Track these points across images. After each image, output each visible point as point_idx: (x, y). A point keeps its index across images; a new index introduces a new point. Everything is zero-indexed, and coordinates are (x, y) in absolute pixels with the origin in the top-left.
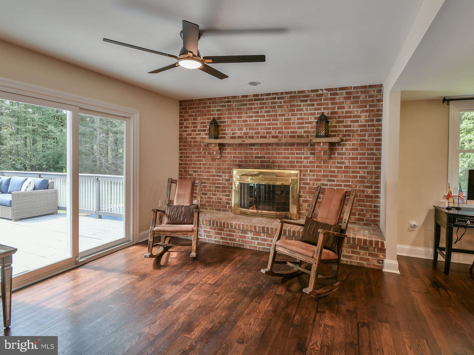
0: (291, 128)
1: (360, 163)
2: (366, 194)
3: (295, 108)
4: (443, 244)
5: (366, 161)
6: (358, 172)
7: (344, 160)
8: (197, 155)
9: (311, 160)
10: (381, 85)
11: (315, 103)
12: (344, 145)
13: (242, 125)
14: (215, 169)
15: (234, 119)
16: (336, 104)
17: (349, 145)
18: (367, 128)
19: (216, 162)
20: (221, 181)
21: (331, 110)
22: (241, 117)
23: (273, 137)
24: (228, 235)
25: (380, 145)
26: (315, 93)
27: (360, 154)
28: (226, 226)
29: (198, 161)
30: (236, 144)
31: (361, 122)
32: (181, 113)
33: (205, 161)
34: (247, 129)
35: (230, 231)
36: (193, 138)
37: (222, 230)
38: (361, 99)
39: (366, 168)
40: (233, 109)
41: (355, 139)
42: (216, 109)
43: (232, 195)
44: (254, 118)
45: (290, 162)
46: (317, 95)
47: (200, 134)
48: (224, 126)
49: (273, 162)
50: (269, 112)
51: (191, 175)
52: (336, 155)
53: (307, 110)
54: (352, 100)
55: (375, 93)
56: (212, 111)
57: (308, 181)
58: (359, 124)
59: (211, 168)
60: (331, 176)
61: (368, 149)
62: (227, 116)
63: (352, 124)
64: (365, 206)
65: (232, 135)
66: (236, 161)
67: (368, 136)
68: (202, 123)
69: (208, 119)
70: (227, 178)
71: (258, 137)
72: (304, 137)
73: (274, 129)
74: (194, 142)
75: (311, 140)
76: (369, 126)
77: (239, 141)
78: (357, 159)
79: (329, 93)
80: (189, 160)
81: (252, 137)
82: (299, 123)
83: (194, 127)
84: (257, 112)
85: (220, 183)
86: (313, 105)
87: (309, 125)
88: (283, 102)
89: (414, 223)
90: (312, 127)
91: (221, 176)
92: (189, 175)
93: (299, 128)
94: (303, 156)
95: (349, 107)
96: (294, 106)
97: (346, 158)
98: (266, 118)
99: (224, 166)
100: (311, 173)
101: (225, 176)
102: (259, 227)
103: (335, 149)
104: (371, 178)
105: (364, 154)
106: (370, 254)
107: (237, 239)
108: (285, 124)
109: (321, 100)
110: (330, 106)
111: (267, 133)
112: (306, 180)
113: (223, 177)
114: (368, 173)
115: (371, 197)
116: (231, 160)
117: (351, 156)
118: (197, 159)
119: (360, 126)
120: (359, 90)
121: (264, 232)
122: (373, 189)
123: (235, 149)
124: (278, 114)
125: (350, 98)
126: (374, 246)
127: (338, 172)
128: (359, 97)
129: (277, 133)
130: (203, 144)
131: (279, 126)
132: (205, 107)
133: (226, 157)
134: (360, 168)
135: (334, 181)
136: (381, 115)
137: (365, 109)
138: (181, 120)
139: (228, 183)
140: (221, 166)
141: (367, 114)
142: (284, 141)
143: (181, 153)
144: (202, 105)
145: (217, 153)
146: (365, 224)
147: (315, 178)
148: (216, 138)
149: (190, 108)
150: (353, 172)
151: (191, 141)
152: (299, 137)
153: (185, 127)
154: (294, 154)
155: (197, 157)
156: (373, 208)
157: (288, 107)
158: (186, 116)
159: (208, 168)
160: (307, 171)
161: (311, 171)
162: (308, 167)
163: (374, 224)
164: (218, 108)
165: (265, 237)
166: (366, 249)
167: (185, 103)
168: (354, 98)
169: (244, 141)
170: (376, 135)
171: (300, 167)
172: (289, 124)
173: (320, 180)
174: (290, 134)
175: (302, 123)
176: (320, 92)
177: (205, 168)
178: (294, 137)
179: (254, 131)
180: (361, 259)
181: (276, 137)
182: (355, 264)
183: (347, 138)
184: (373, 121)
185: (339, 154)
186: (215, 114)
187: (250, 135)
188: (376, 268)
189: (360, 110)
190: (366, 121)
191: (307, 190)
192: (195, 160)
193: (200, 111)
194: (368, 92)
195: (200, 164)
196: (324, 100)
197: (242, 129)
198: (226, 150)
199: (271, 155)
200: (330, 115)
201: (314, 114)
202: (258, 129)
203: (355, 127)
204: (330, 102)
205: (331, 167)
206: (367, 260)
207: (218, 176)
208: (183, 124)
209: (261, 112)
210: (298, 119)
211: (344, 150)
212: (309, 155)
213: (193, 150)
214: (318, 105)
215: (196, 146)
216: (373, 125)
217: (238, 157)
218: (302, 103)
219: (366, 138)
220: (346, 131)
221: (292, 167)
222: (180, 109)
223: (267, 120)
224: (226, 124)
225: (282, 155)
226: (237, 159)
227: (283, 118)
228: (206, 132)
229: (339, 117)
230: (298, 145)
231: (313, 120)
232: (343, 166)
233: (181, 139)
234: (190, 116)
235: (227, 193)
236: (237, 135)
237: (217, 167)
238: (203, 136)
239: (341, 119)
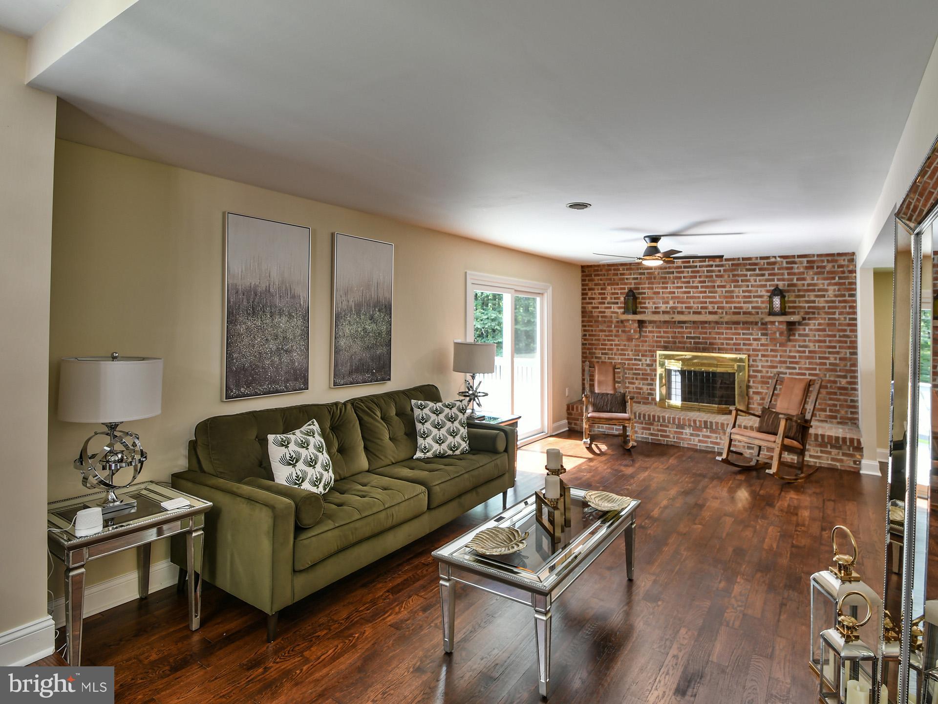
0: (734, 302)
1: (829, 347)
2: (838, 385)
3: (740, 279)
5: (838, 345)
6: (827, 358)
7: (807, 343)
8: (607, 333)
9: (763, 342)
10: (853, 254)
11: (767, 273)
12: (808, 325)
13: (668, 297)
14: (632, 351)
15: (657, 290)
16: (794, 274)
17: (813, 324)
18: (837, 304)
19: (633, 343)
20: (640, 367)
21: (788, 281)
22: (667, 288)
23: (710, 313)
24: (659, 430)
25: (856, 325)
26: (765, 261)
27: (829, 336)
28: (656, 419)
29: (609, 340)
30: (660, 321)
31: (828, 297)
32: (583, 280)
33: (619, 341)
34: (674, 303)
35: (662, 425)
36: (600, 312)
37: (652, 424)
38: (828, 269)
39: (838, 353)
40: (655, 278)
41: (821, 318)
42: (632, 276)
43: (655, 384)
44: (684, 290)
45: (734, 344)
46: (768, 264)
47: (610, 308)
48: (643, 298)
49: (711, 344)
50: (705, 282)
51: (600, 358)
52: (797, 337)
53: (755, 281)
54: (815, 270)
55: (846, 263)
56: (627, 279)
57: (760, 368)
58: (826, 299)
59: (627, 350)
60: (791, 363)
61: (839, 331)
62: (647, 286)
63: (817, 299)
64: (838, 400)
65: (654, 310)
66: (660, 342)
67: (839, 315)
68: (613, 294)
69: (621, 289)
70: (648, 362)
71: (689, 313)
72: (752, 314)
73: (711, 303)
74: (602, 317)
75: (762, 319)
76: (840, 302)
77: (667, 318)
78: (825, 341)
79: (785, 261)
80: (596, 340)
81: (682, 313)
82: (745, 297)
83: (602, 298)
84: (689, 282)
85: (639, 369)
86: (763, 275)
87: (759, 300)
88: (722, 271)
90: (762, 302)
91: (640, 360)
92: (596, 358)
93: (745, 302)
94: (751, 337)
95: (812, 278)
96: (738, 275)
97: (809, 341)
98: (700, 289)
99: (645, 348)
100: (763, 359)
101: (646, 360)
102: (700, 421)
103: (795, 330)
104: (846, 366)
105: (835, 336)
106: (844, 455)
107: (672, 436)
108: (726, 297)
109: (774, 269)
110: (786, 276)
111: (702, 308)
112: (757, 366)
113: (644, 362)
114: (841, 359)
115: (845, 389)
116: (653, 341)
117: (817, 338)
118: (606, 338)
119: (827, 302)
120: (825, 259)
121: (706, 427)
122: (849, 380)
123: (658, 327)
124: (716, 285)
125: (812, 268)
126: (849, 444)
127: (800, 357)
128: (824, 267)
129: (716, 307)
130: (614, 320)
131: (718, 299)
132: (617, 274)
133: (647, 336)
134: (830, 353)
135: (795, 368)
136: (855, 290)
137: (833, 281)
138: (583, 290)
139: (650, 369)
140: (641, 348)
141: (836, 287)
142: (727, 318)
143: (585, 331)
144: (613, 272)
145: (635, 331)
146: (839, 423)
147: (769, 364)
148: (635, 313)
149: (595, 275)
150: (820, 358)
151: (598, 316)
152: (745, 313)
153: (590, 298)
154: (739, 334)
155: (606, 336)
156: (849, 403)
157: (729, 276)
158: (591, 285)
159: (622, 350)
160: (757, 355)
161: (763, 356)
162: (759, 350)
163: (852, 423)
164: (635, 276)
165: (708, 434)
166: (839, 448)
167: (590, 269)
168: (818, 267)
169: (673, 318)
170: (849, 313)
171: (749, 350)
172: (732, 297)
173: (776, 367)
174: (733, 310)
175: (750, 297)
176: (773, 260)
177: (618, 350)
178: (739, 313)
179: (684, 305)
181: (715, 313)
183: (811, 316)
184: (844, 296)
185: (800, 335)
186: (631, 284)
187: (679, 310)
189: (826, 282)
190: (836, 296)
191: (759, 379)
192: (605, 340)
193: (610, 279)
194: (836, 261)
195: (612, 345)
196: (779, 269)
197: (668, 303)
198: (646, 327)
199: (708, 335)
200: (786, 288)
201: (765, 286)
202: (689, 303)
203: (821, 303)
204: (786, 272)
205: (790, 351)
207: (635, 359)
208: (587, 294)
209: (693, 282)
210: (743, 291)
211: (807, 330)
212: (760, 336)
213: (601, 327)
214: (770, 275)
215: (605, 322)
216: (845, 301)
217: (664, 337)
218: (749, 273)
219: (837, 316)
220: (809, 308)
221: (736, 350)
222: (583, 276)
223: (701, 292)
224: (646, 295)
225: (722, 335)
226: (662, 340)
227: (724, 290)
228: (619, 305)
229: (799, 291)
230: (745, 323)
231: (764, 293)
232: (807, 350)
233: (584, 312)
234: (596, 285)
235: (649, 382)
236: (660, 310)
237: (634, 348)
238: (616, 311)
239: (801, 293)
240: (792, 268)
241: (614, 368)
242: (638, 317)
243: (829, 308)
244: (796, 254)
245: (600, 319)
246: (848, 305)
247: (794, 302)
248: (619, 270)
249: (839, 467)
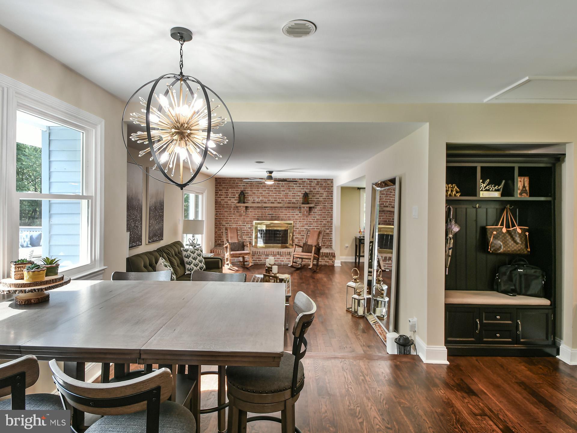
0: (288, 198)
1: (324, 217)
2: (326, 232)
3: (291, 188)
4: (358, 254)
5: (326, 216)
6: (323, 222)
7: (316, 216)
8: (229, 213)
9: (299, 215)
10: (333, 180)
11: (301, 185)
12: (316, 208)
13: (259, 195)
14: (241, 221)
15: (254, 192)
16: (312, 187)
17: (318, 208)
18: (327, 200)
19: (242, 217)
20: (245, 229)
21: (310, 189)
22: (259, 191)
23: (278, 203)
24: (257, 258)
25: (332, 208)
26: (301, 180)
27: (323, 213)
28: (256, 253)
29: (229, 216)
30: (255, 207)
31: (324, 196)
32: (216, 185)
33: (235, 217)
34: (262, 198)
35: (258, 256)
36: (225, 202)
37: (254, 256)
38: (324, 185)
39: (326, 219)
40: (253, 186)
41: (321, 205)
42: (242, 185)
43: (253, 237)
44: (267, 192)
45: (288, 217)
46: (302, 182)
47: (231, 200)
48: (247, 195)
49: (278, 217)
50: (276, 189)
51: (225, 225)
52: (312, 213)
53: (297, 189)
54: (319, 185)
55: (330, 183)
56: (240, 186)
57: (298, 227)
58: (323, 197)
59: (239, 221)
60: (310, 224)
61: (327, 210)
62: (249, 189)
63: (320, 197)
64: (326, 238)
65: (253, 201)
66: (255, 216)
67: (327, 204)
68: (232, 193)
69: (237, 190)
70: (249, 226)
71: (269, 203)
72: (296, 204)
73: (279, 198)
74: (226, 204)
75: (300, 206)
76: (328, 199)
77: (259, 205)
78: (322, 215)
79: (308, 181)
80: (223, 216)
81: (265, 203)
82: (293, 196)
83: (226, 195)
84: (269, 188)
85: (245, 230)
86: (300, 186)
87: (298, 197)
88: (284, 184)
89: (347, 245)
90: (300, 198)
91: (245, 226)
92: (223, 225)
93: (293, 198)
94: (295, 214)
95: (318, 189)
96: (290, 186)
97: (317, 215)
98: (274, 192)
99: (248, 220)
100: (299, 223)
101: (248, 226)
102: (276, 252)
103: (312, 210)
104: (329, 224)
105: (325, 213)
106: (329, 259)
107: (263, 260)
108: (285, 196)
109: (304, 184)
110: (309, 187)
111: (275, 200)
112: (297, 226)
113: (247, 226)
114: (327, 222)
115: (328, 234)
116: (252, 216)
117: (319, 213)
118: (228, 215)
119: (323, 199)
120: (323, 181)
121: (278, 254)
122: (330, 230)
123: (255, 209)
124: (281, 190)
125: (318, 184)
126: (331, 255)
127: (313, 222)
128: (322, 184)
129: (281, 200)
130: (233, 206)
131: (281, 197)
132: (234, 183)
133: (249, 214)
134: (324, 219)
135: (311, 226)
136: (332, 194)
137: (326, 190)
138: (216, 190)
139: (250, 230)
140: (246, 220)
141: (326, 193)
142: (286, 205)
143: (217, 212)
144: (232, 182)
145: (243, 212)
146: (326, 248)
147: (302, 225)
148: (244, 203)
149: (223, 183)
150: (320, 222)
151: (224, 204)
152: (293, 203)
153: (220, 195)
154: (290, 212)
155: (228, 214)
156: (330, 239)
157: (286, 186)
158: (221, 188)
159: (236, 221)
160: (297, 221)
161: (299, 222)
162: (298, 219)
163: (330, 247)
164: (244, 184)
165: (279, 257)
166: (328, 257)
167: (220, 180)
168: (320, 184)
169: (262, 205)
170: (331, 203)
171: (294, 219)
172: (288, 196)
173: (304, 226)
174: (288, 202)
175: (295, 196)
176: (304, 180)
177: (234, 221)
178: (290, 203)
179: (267, 199)
180: (326, 262)
181: (280, 203)
182: (323, 265)
183: (318, 204)
184: (329, 196)
185: (313, 212)
186: (241, 188)
187: (264, 201)
188: (332, 265)
189: (323, 191)
190: (326, 196)
191: (298, 232)
192: (227, 216)
193: (231, 185)
194: (327, 182)
195: (231, 219)
196: (306, 184)
197: (259, 198)
198: (249, 210)
199: (277, 213)
200: (309, 193)
201: (301, 191)
202: (269, 198)
203: (321, 199)
204: (309, 185)
205: (310, 219)
206: (328, 262)
207: (243, 225)
208: (218, 193)
209: (271, 188)
210: (292, 193)
211: (316, 210)
212: (298, 213)
213: (225, 210)
214: (303, 186)
215: (227, 207)
216: (329, 199)
217: (257, 214)
218: (295, 185)
219: (326, 205)
220: (317, 201)
221: (289, 219)
222: (216, 183)
223: (274, 193)
224: (249, 194)
225: (283, 213)
226: (256, 215)
227: (284, 192)
228: (235, 199)
229: (313, 194)
230: (292, 207)
231: (300, 194)
232: (316, 218)
233: (216, 202)
234: (223, 188)
235: (250, 236)
236: (256, 201)
237: (242, 220)
238: (234, 201)
239: (314, 195)
240: (311, 184)
241: (237, 230)
242: (246, 205)
243: (324, 201)
244: (313, 178)
245: (225, 205)
246: (330, 200)
247: (312, 198)
248: (235, 181)
249: (327, 265)
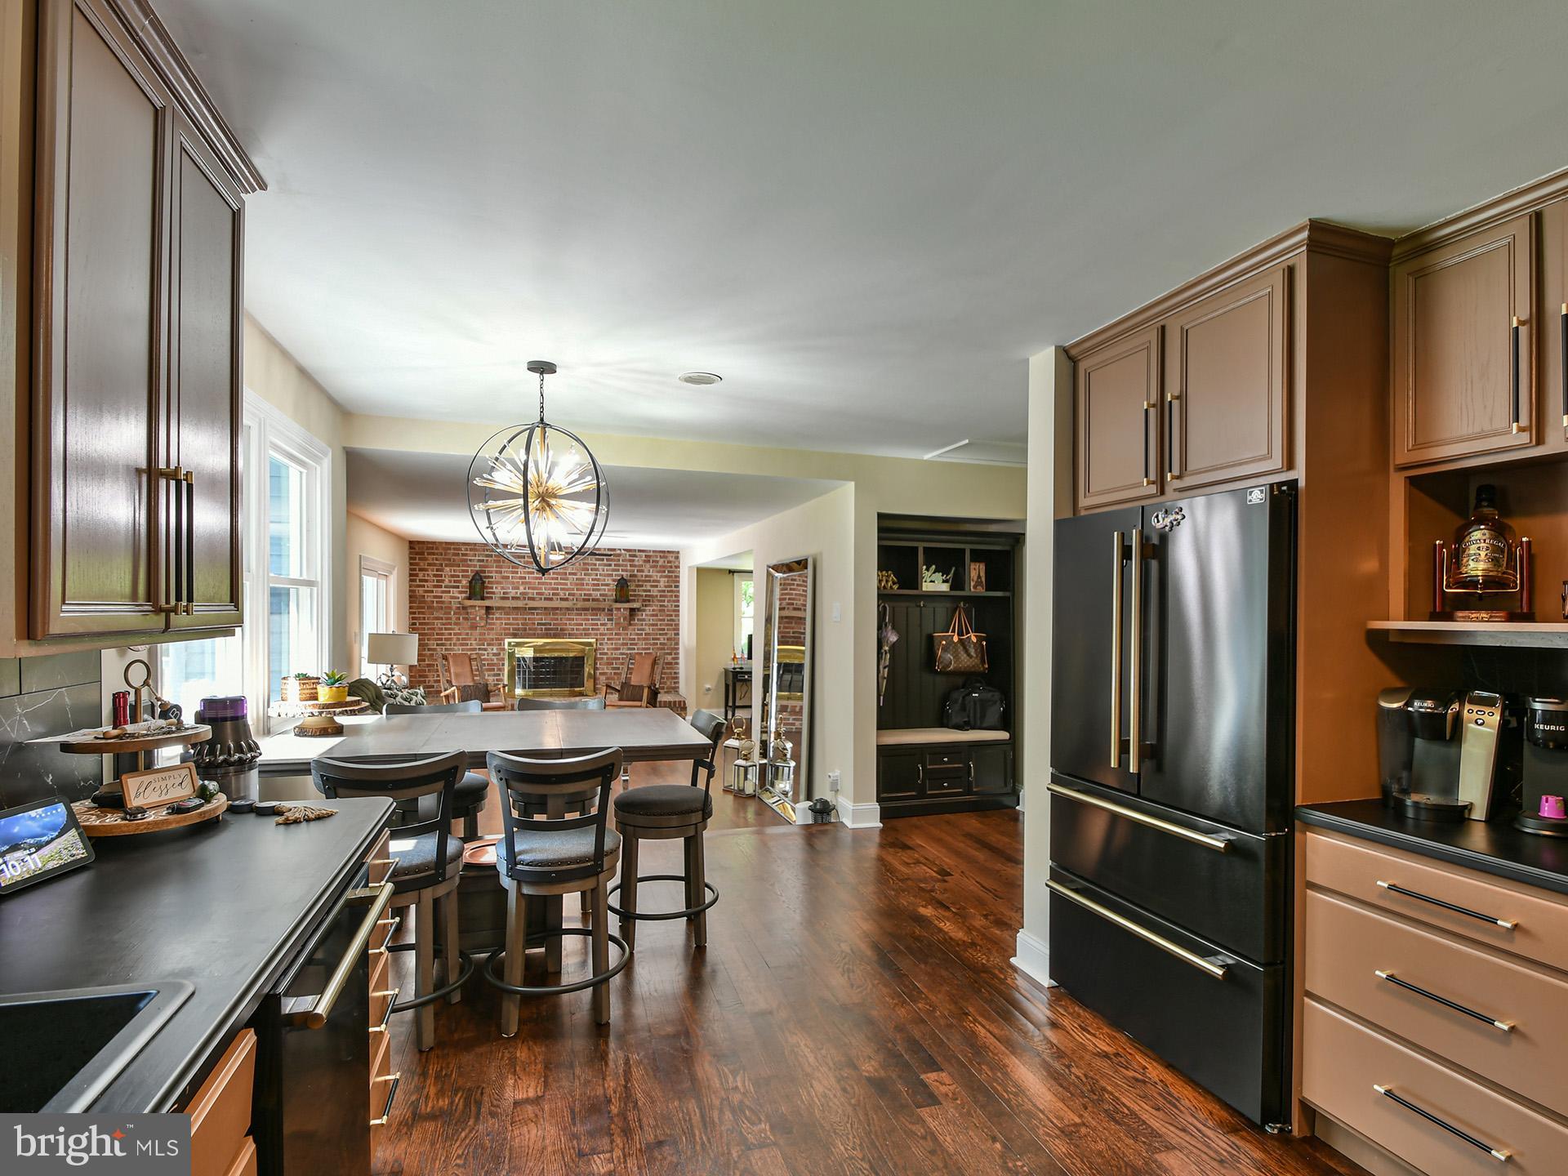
0: (585, 590)
1: (660, 630)
2: (666, 661)
3: (590, 568)
4: (730, 704)
5: (666, 628)
6: (658, 639)
7: (644, 627)
8: (444, 621)
9: (609, 626)
10: (678, 552)
11: (613, 563)
12: (644, 611)
13: (518, 583)
14: (476, 640)
15: (506, 575)
16: (635, 566)
17: (649, 610)
18: (666, 593)
19: (478, 631)
20: (486, 657)
21: (630, 572)
22: (517, 573)
23: (562, 599)
25: (678, 611)
26: (613, 553)
27: (661, 620)
29: (446, 629)
30: (509, 607)
31: (660, 587)
32: (411, 558)
33: (459, 629)
34: (525, 589)
36: (435, 597)
38: (660, 564)
39: (666, 634)
41: (655, 605)
43: (503, 674)
45: (584, 629)
46: (615, 555)
47: (449, 592)
48: (490, 582)
49: (562, 629)
52: (636, 621)
53: (604, 571)
54: (651, 563)
55: (673, 559)
56: (470, 560)
57: (606, 651)
58: (659, 589)
59: (470, 639)
60: (631, 644)
61: (668, 615)
62: (495, 569)
63: (652, 589)
64: (666, 673)
65: (502, 595)
66: (509, 629)
67: (668, 602)
68: (452, 576)
69: (463, 571)
70: (495, 651)
71: (541, 599)
72: (601, 601)
73: (562, 589)
74: (438, 602)
75: (611, 606)
76: (668, 592)
77: (520, 604)
78: (657, 625)
79: (628, 554)
80: (428, 629)
81: (533, 599)
82: (594, 585)
83: (438, 581)
85: (484, 659)
86: (610, 565)
87: (606, 588)
89: (708, 686)
90: (609, 590)
91: (485, 650)
92: (430, 649)
93: (593, 590)
94: (599, 622)
95: (648, 570)
96: (588, 564)
97: (646, 624)
98: (552, 576)
99: (491, 636)
100: (608, 642)
101: (492, 649)
103: (635, 615)
104: (671, 644)
105: (664, 620)
108: (577, 585)
109: (619, 560)
110: (629, 568)
111: (554, 594)
112: (604, 649)
113: (490, 651)
114: (668, 639)
115: (671, 663)
116: (501, 628)
117: (651, 622)
118: (443, 627)
119: (659, 591)
120: (659, 555)
122: (673, 656)
123: (506, 614)
124: (568, 572)
125: (649, 561)
126: (678, 705)
127: (639, 639)
128: (658, 562)
129: (567, 594)
130: (454, 606)
131: (569, 586)
132: (458, 554)
133: (494, 624)
134: (660, 634)
135: (635, 649)
136: (679, 582)
137: (664, 574)
138: (411, 570)
139: (498, 659)
140: (487, 636)
141: (666, 579)
142: (580, 605)
143: (413, 618)
144: (452, 551)
145: (481, 618)
146: (665, 692)
147: (614, 646)
148: (483, 598)
149: (429, 554)
150: (653, 639)
151: (433, 602)
152: (593, 600)
153: (421, 581)
154: (588, 620)
155: (443, 624)
156: (673, 676)
157: (580, 565)
158: (423, 565)
159: (463, 639)
160: (603, 639)
161: (608, 639)
162: (605, 635)
163: (675, 692)
164: (479, 557)
167: (421, 546)
168: (653, 561)
169: (526, 604)
170: (674, 601)
171: (596, 634)
173: (619, 649)
174: (583, 597)
175: (598, 585)
176: (619, 552)
177: (458, 639)
178: (588, 600)
179: (535, 591)
181: (567, 599)
183: (648, 603)
184: (671, 587)
185: (639, 620)
186: (475, 566)
187: (530, 596)
189: (659, 574)
190: (666, 587)
191: (605, 661)
192: (441, 629)
193: (449, 560)
195: (450, 634)
196: (623, 561)
197: (517, 588)
198: (493, 614)
199: (559, 622)
200: (629, 578)
201: (612, 575)
202: (541, 589)
203: (654, 592)
204: (629, 564)
205: (631, 634)
207: (480, 649)
208: (417, 575)
210: (593, 580)
211: (644, 615)
212: (606, 621)
213: (436, 614)
214: (616, 565)
215: (441, 608)
216: (672, 591)
217: (513, 624)
218: (598, 562)
219: (666, 604)
220: (646, 596)
221: (586, 634)
222: (410, 553)
224: (494, 579)
225: (573, 622)
226: (511, 627)
227: (575, 577)
228: (460, 589)
229: (639, 581)
230: (593, 609)
231: (610, 582)
232: (644, 632)
233: (412, 597)
234: (429, 565)
235: (496, 672)
236: (510, 596)
237: (478, 637)
238: (457, 595)
239: (640, 583)
240: (633, 561)
241: (470, 659)
242: (487, 603)
243: (661, 596)
244: (637, 548)
245: (435, 605)
246: (674, 594)
247: (635, 591)
248: (460, 549)
